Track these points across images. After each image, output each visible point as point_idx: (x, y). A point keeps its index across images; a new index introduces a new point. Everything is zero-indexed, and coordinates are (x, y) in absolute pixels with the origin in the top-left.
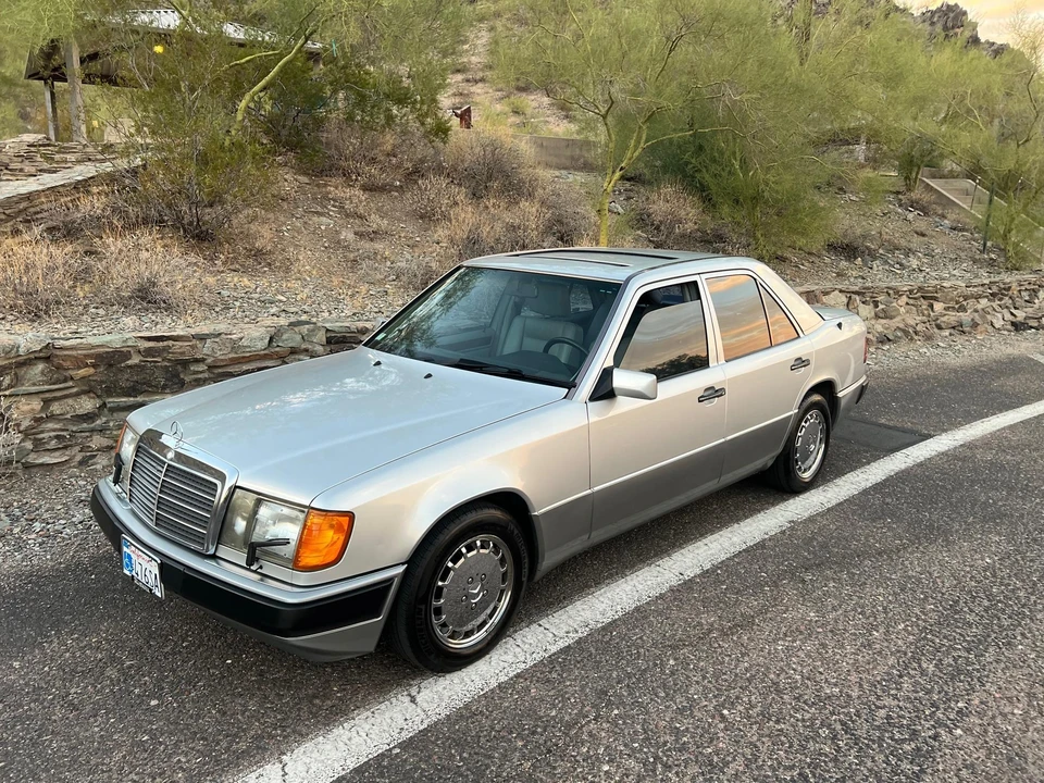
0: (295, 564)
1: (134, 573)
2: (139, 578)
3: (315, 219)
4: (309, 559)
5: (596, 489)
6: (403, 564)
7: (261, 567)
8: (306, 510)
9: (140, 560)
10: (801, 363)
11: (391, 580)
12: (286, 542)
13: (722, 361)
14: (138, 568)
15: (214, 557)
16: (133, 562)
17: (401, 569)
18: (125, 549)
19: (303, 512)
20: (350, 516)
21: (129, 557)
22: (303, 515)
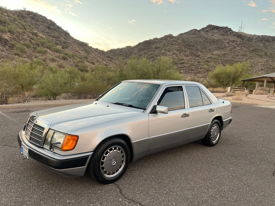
0: (61, 149)
2: (24, 154)
4: (66, 148)
5: (151, 137)
6: (92, 152)
7: (53, 150)
8: (66, 134)
9: (25, 149)
10: (212, 110)
11: (88, 156)
12: (60, 143)
13: (189, 107)
14: (24, 151)
15: (42, 148)
17: (91, 153)
18: (22, 146)
19: (65, 135)
20: (78, 137)
21: (23, 148)
22: (64, 136)
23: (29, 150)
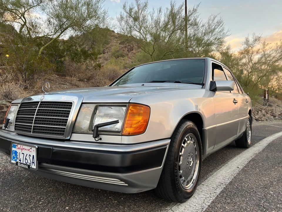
0: (123, 132)
1: (18, 161)
2: (22, 162)
3: (62, 85)
5: (218, 125)
6: (170, 138)
7: (101, 139)
8: (127, 105)
9: (24, 151)
10: (247, 101)
12: (116, 122)
14: (21, 156)
15: (69, 140)
16: (18, 154)
17: (169, 141)
18: (13, 149)
19: (125, 106)
20: (149, 108)
21: (16, 152)
22: (124, 108)
23: (38, 150)
